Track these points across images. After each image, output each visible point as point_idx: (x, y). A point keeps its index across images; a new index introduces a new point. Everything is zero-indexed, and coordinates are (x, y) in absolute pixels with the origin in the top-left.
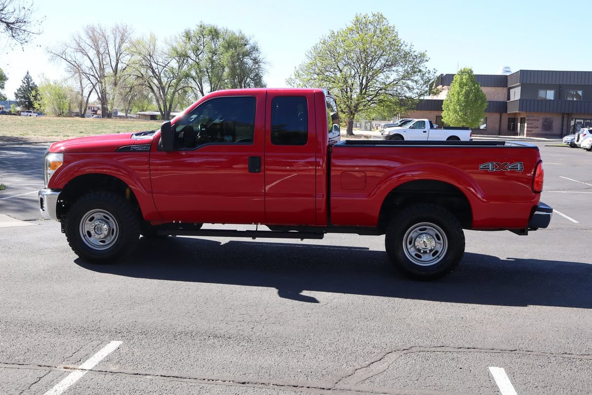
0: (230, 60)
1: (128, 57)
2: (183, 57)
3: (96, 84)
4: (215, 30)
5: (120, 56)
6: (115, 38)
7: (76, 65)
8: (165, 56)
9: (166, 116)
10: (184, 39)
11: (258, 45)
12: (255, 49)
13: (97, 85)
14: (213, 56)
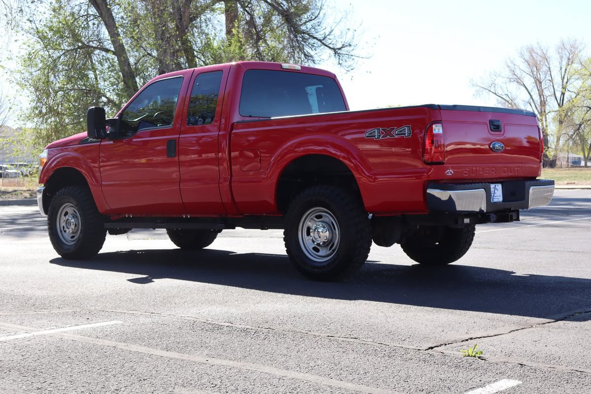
1: (578, 83)
5: (567, 81)
6: (561, 58)
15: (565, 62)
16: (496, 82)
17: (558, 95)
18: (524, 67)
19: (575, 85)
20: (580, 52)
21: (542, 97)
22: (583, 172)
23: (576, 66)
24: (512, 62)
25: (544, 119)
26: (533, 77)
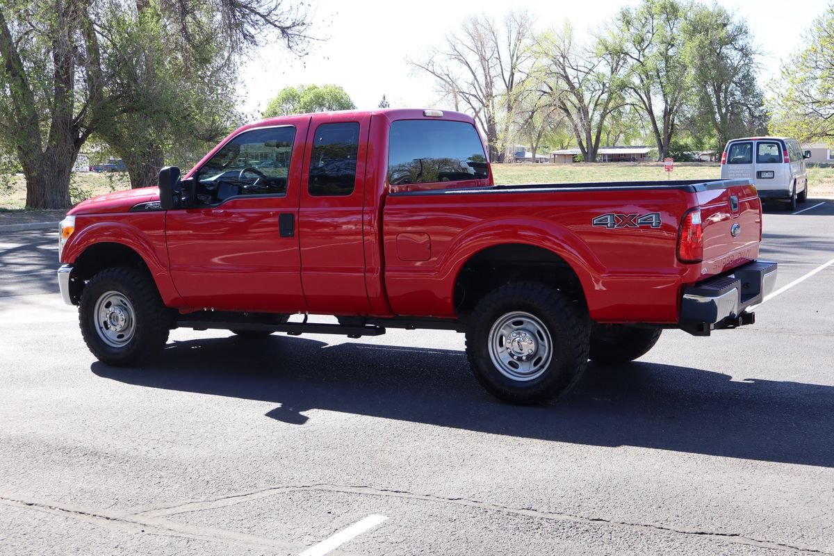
0: (696, 53)
1: (529, 62)
2: (618, 54)
3: (480, 109)
4: (672, 5)
5: (517, 60)
6: (510, 32)
7: (449, 80)
8: (588, 55)
9: (590, 156)
10: (620, 23)
11: (747, 24)
12: (741, 30)
13: (482, 111)
14: (667, 50)
15: (514, 37)
16: (434, 59)
17: (507, 76)
18: (469, 42)
19: (525, 65)
20: (531, 24)
21: (488, 77)
22: (537, 168)
23: (527, 42)
24: (453, 36)
25: (491, 105)
26: (478, 54)
